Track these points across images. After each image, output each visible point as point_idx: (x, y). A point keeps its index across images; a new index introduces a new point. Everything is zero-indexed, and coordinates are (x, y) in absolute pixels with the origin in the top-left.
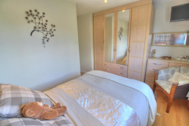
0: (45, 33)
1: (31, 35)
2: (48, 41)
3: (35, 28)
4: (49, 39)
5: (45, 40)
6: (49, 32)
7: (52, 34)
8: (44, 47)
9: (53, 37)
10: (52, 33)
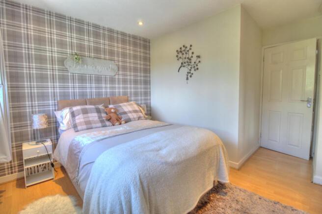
0: (189, 67)
1: (179, 71)
2: (191, 76)
3: (182, 63)
4: (192, 74)
5: (189, 75)
6: (193, 66)
7: (196, 67)
8: (187, 83)
9: (197, 71)
10: (197, 65)
